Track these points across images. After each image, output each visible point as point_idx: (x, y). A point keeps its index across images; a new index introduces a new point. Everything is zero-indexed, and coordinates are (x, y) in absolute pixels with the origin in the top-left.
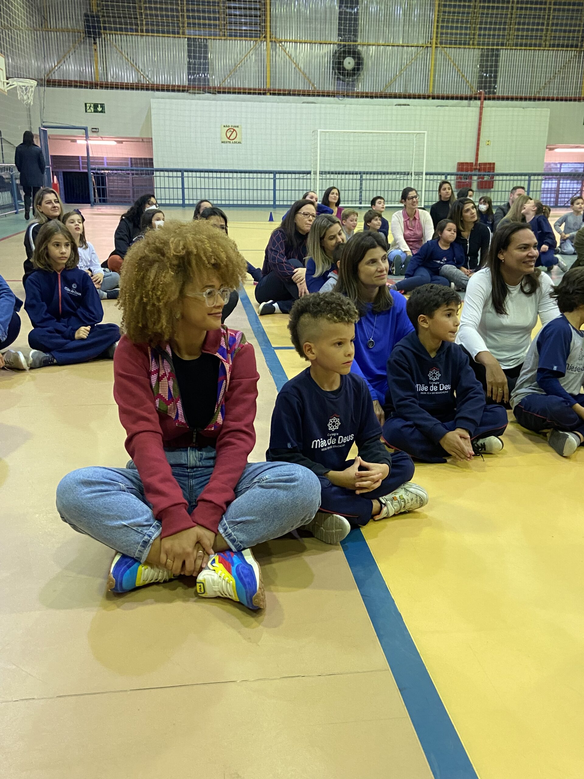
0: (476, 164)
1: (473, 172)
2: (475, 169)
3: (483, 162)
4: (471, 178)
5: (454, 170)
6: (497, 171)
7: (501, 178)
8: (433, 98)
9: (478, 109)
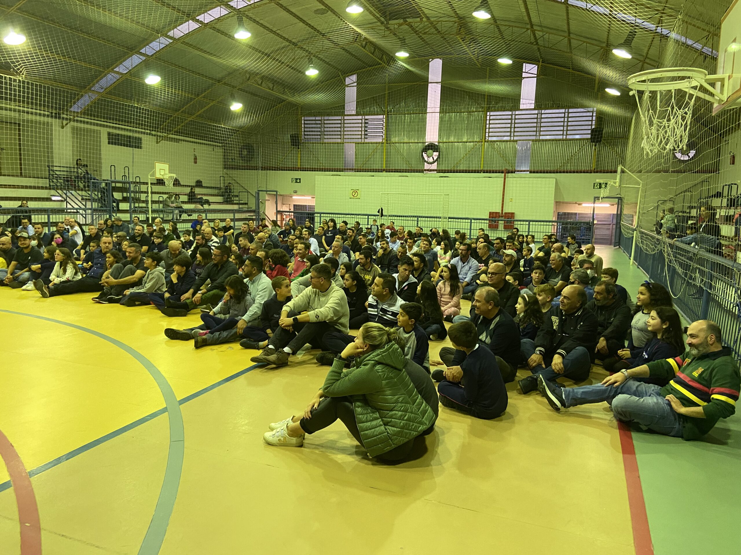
0: (502, 213)
1: (500, 219)
2: (502, 216)
3: (507, 211)
4: (498, 222)
5: (488, 217)
6: (516, 218)
7: (519, 223)
8: (484, 172)
9: (503, 179)
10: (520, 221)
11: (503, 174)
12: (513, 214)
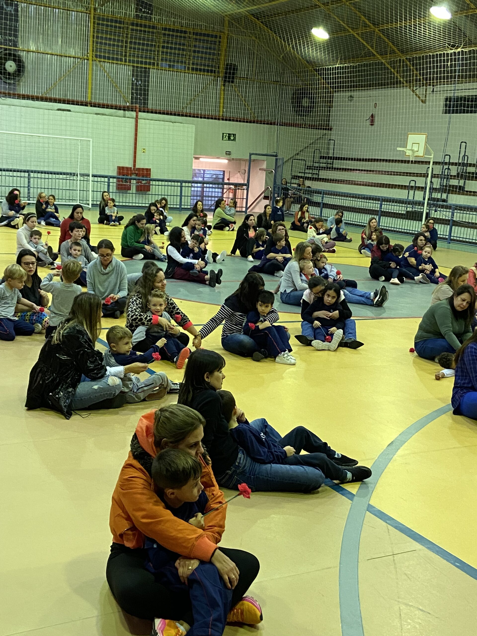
0: (134, 169)
2: (134, 174)
3: (140, 167)
4: (130, 182)
5: (115, 174)
6: (153, 176)
7: (157, 183)
8: (91, 106)
9: (134, 120)
10: (159, 180)
11: (134, 114)
12: (148, 170)
